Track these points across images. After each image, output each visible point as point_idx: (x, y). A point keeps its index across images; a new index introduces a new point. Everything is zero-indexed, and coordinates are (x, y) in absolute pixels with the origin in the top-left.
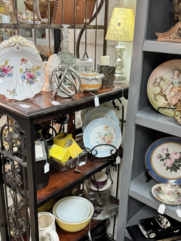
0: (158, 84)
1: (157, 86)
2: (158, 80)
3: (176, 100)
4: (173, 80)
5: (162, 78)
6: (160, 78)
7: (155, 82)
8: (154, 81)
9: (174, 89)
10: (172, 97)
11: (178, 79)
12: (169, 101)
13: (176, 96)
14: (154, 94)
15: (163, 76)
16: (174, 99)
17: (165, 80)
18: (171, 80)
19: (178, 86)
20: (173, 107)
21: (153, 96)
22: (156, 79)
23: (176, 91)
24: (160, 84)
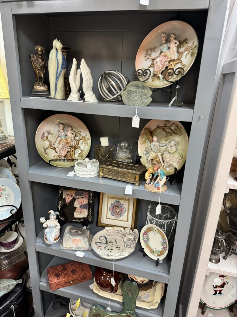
0: (46, 138)
1: (45, 140)
2: (46, 134)
3: (65, 152)
4: (60, 134)
5: (49, 132)
6: (47, 132)
7: (43, 136)
8: (41, 136)
9: (62, 142)
10: (61, 150)
11: (64, 133)
12: (59, 153)
13: (64, 148)
14: (44, 148)
15: (49, 130)
16: (63, 151)
17: (52, 134)
18: (58, 133)
19: (65, 138)
20: (63, 158)
21: (43, 150)
22: (44, 134)
23: (64, 144)
24: (48, 138)
